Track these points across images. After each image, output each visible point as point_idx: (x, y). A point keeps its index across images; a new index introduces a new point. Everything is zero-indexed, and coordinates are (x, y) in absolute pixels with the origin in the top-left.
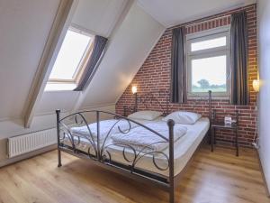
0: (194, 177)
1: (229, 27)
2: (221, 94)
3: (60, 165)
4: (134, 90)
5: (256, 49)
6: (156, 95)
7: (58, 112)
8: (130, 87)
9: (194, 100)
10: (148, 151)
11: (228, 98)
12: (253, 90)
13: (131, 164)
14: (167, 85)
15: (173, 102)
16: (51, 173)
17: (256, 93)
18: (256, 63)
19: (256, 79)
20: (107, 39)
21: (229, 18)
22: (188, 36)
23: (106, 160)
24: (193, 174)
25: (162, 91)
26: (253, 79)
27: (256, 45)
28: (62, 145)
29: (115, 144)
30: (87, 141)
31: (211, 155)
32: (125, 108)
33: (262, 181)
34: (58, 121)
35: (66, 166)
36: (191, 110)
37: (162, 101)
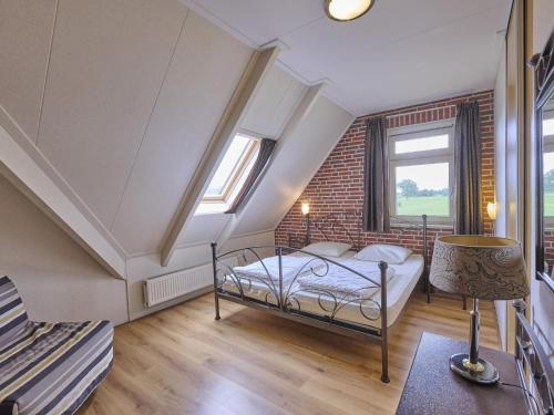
0: (406, 335)
1: (452, 121)
2: (441, 220)
3: (218, 318)
4: (305, 209)
5: (492, 156)
6: (341, 218)
7: (213, 245)
8: (297, 204)
9: (400, 228)
10: (352, 298)
11: (451, 227)
12: (487, 216)
13: (330, 314)
14: (359, 204)
15: (369, 229)
16: (211, 327)
17: (492, 221)
18: (492, 177)
19: (492, 201)
20: (275, 142)
21: (453, 109)
22: (390, 131)
23: (292, 311)
24: (404, 331)
25: (350, 212)
26: (488, 200)
27: (492, 150)
28: (220, 290)
29: (305, 290)
30: (263, 285)
31: (427, 307)
32: (290, 237)
33: (496, 340)
34: (215, 259)
35: (227, 319)
36: (396, 243)
37: (351, 227)
